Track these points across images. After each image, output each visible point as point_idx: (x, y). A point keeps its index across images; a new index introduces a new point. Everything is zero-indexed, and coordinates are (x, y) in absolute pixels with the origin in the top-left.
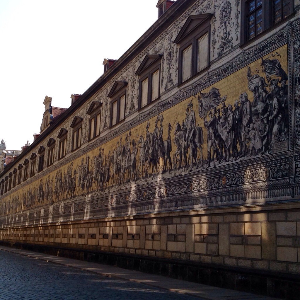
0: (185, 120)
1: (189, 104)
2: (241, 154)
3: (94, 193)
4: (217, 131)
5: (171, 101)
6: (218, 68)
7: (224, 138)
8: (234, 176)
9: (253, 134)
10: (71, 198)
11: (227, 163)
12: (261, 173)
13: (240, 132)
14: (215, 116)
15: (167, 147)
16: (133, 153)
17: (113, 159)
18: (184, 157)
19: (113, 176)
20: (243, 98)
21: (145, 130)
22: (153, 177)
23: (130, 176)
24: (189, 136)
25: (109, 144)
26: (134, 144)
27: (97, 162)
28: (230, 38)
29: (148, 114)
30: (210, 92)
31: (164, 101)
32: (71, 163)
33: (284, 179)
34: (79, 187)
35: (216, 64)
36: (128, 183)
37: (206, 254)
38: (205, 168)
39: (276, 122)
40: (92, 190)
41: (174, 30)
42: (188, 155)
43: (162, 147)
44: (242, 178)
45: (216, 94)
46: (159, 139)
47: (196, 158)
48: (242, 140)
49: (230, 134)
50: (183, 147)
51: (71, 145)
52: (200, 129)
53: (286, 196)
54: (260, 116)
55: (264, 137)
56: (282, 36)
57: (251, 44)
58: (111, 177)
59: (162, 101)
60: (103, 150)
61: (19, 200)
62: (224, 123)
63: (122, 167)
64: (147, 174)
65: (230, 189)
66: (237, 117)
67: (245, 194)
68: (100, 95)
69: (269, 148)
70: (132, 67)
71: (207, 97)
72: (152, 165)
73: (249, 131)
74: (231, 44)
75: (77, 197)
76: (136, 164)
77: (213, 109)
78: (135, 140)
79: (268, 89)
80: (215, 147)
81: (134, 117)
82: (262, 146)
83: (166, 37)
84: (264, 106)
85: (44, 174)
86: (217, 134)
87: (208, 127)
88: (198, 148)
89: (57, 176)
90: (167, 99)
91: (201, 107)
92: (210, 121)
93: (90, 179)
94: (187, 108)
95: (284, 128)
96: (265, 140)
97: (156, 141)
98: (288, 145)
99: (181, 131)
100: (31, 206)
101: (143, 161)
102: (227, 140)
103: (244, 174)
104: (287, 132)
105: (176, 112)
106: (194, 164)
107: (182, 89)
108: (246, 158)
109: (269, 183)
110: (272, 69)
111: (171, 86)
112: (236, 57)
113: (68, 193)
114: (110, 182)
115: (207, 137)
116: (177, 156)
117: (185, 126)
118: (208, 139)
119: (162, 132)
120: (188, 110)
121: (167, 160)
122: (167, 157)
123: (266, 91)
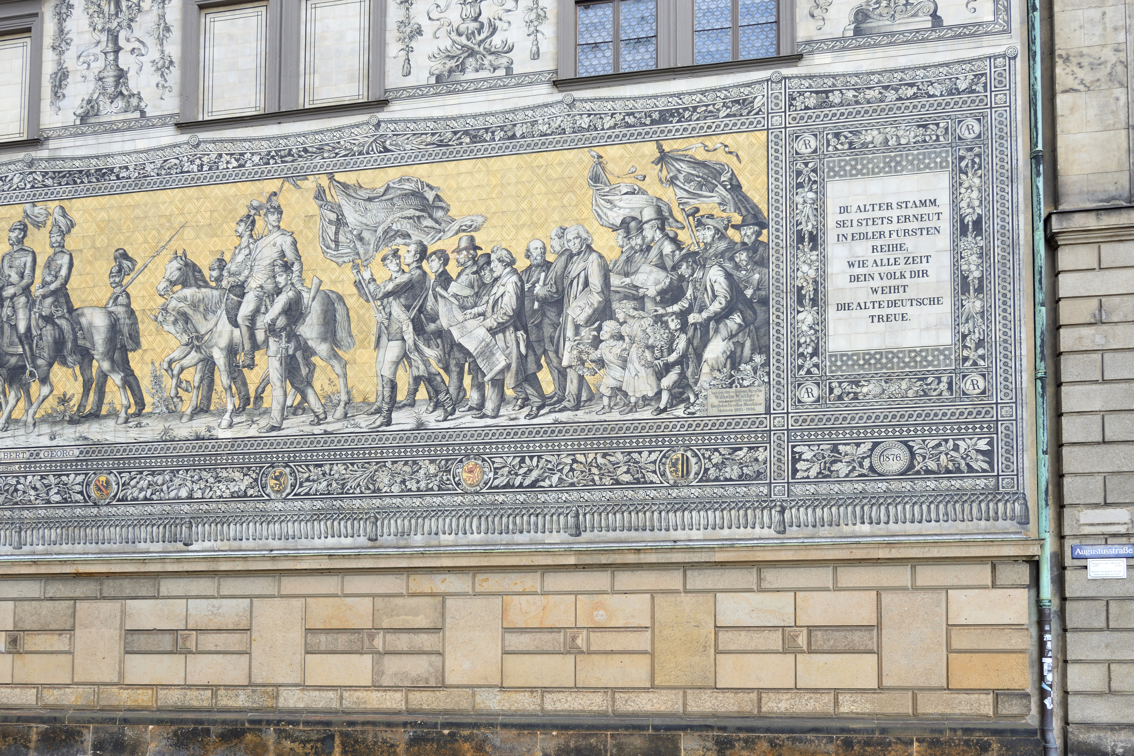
0: (235, 255)
1: (255, 204)
2: (560, 401)
4: (434, 318)
5: (127, 168)
6: (434, 120)
7: (471, 345)
8: (523, 461)
9: (617, 350)
12: (654, 462)
13: (551, 337)
14: (420, 267)
15: (103, 330)
18: (233, 379)
20: (569, 241)
24: (257, 312)
30: (388, 188)
31: (73, 159)
33: (746, 485)
35: (421, 102)
38: (363, 424)
39: (717, 331)
43: (66, 327)
44: (565, 471)
45: (426, 203)
46: (44, 297)
47: (310, 391)
48: (564, 363)
49: (501, 335)
53: (753, 528)
54: (649, 305)
55: (668, 367)
56: (745, 102)
57: (604, 90)
59: (63, 159)
62: (471, 300)
65: (500, 498)
66: (539, 290)
67: (577, 516)
69: (688, 398)
71: (370, 199)
73: (597, 341)
74: (504, 61)
77: (406, 244)
79: (683, 236)
80: (422, 367)
82: (656, 390)
84: (667, 281)
86: (432, 327)
87: (382, 299)
90: (97, 157)
91: (333, 228)
92: (391, 279)
94: (244, 212)
95: (752, 353)
96: (672, 376)
98: (768, 400)
99: (207, 285)
102: (487, 352)
103: (575, 461)
104: (762, 365)
105: (169, 218)
106: (296, 408)
107: (205, 142)
108: (581, 415)
109: (685, 492)
110: (700, 186)
111: (121, 117)
112: (529, 108)
115: (374, 330)
116: (182, 369)
117: (231, 274)
118: (379, 337)
119: (64, 272)
120: (253, 222)
121: (104, 376)
122: (106, 366)
123: (674, 240)
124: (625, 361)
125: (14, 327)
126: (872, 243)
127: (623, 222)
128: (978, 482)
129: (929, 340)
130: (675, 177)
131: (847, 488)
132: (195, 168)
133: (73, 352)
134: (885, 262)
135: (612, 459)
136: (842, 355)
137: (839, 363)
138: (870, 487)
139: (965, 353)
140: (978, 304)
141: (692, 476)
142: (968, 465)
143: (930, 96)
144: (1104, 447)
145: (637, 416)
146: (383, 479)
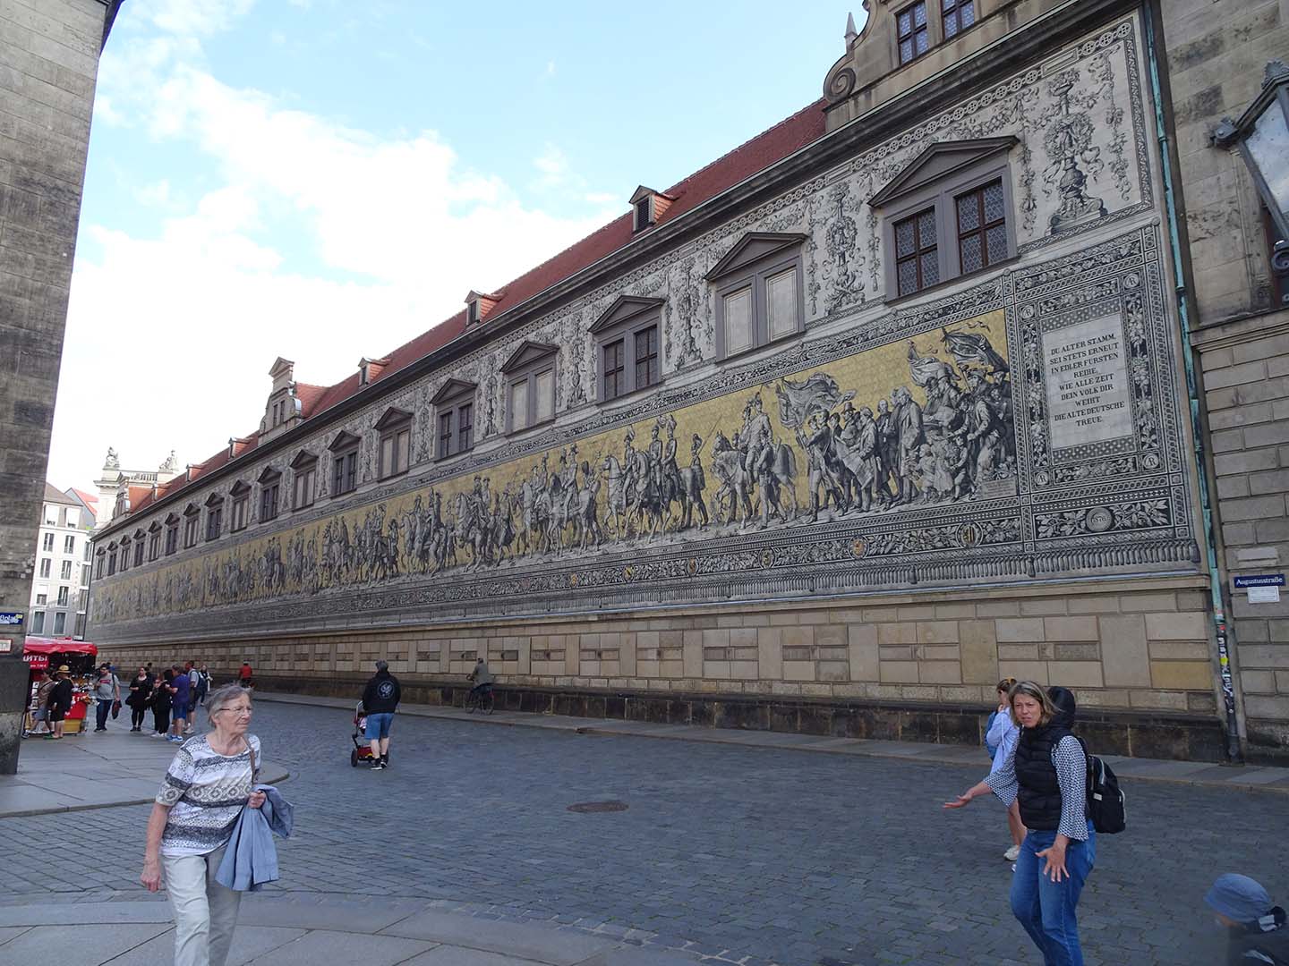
0: (743, 431)
1: (750, 400)
2: (900, 498)
3: (462, 569)
4: (835, 455)
5: (696, 390)
6: (829, 337)
7: (853, 469)
8: (883, 538)
9: (929, 463)
10: (383, 579)
11: (866, 514)
12: (954, 533)
13: (894, 459)
14: (826, 425)
15: (690, 479)
16: (586, 489)
17: (522, 499)
18: (745, 501)
19: (524, 535)
20: (900, 398)
21: (622, 444)
22: (653, 538)
23: (581, 536)
24: (754, 461)
25: (507, 469)
26: (586, 471)
27: (467, 504)
28: (856, 284)
29: (628, 413)
30: (809, 380)
31: (675, 389)
32: (377, 504)
33: (1009, 545)
34: (409, 555)
35: (822, 328)
36: (575, 549)
37: (817, 681)
38: (804, 522)
39: (984, 444)
40: (456, 561)
41: (699, 253)
42: (753, 498)
43: (675, 480)
44: (906, 542)
45: (827, 386)
46: (666, 464)
47: (779, 504)
48: (902, 474)
49: (868, 461)
50: (739, 482)
51: (373, 467)
52: (786, 451)
53: (1015, 573)
54: (945, 432)
55: (958, 470)
56: (990, 293)
57: (912, 301)
58: (518, 536)
59: (671, 390)
60: (489, 480)
61: (194, 581)
62: (852, 441)
63: (551, 517)
64: (631, 534)
65: (873, 562)
66: (886, 430)
67: (914, 571)
68: (470, 366)
69: (971, 489)
70: (571, 315)
71: (801, 389)
72: (647, 514)
73: (918, 458)
74: (860, 296)
75: (403, 578)
76: (598, 512)
77: (819, 412)
78: (590, 465)
79: (961, 384)
80: (830, 485)
81: (584, 417)
82: (952, 486)
83: (675, 264)
84: (954, 415)
85: (280, 527)
86: (834, 459)
87: (810, 446)
88: (780, 485)
89: (328, 531)
90: (685, 386)
91: (785, 407)
92: (813, 434)
93: (446, 541)
94: (746, 406)
95: (1006, 455)
96: (961, 476)
97: (658, 467)
98: (1018, 486)
99: (732, 450)
100: (240, 596)
101: (618, 507)
102: (862, 472)
103: (911, 536)
104: (1013, 463)
105: (714, 414)
106: (773, 515)
107: (728, 370)
108: (912, 506)
109: (973, 552)
110: (968, 351)
111: (694, 362)
112: (874, 321)
113: (372, 567)
114: (513, 545)
115: (807, 464)
116: (723, 497)
117: (742, 441)
118: (809, 469)
119: (673, 450)
120: (750, 410)
121: (691, 505)
122: (692, 499)
123: (956, 388)
124: (934, 469)
125: (655, 482)
126: (1074, 371)
127: (927, 381)
128: (1160, 533)
129: (1117, 433)
130: (954, 348)
131: (1072, 542)
132: (724, 385)
133: (678, 493)
134: (1083, 383)
135: (931, 533)
136: (1061, 451)
137: (1060, 456)
138: (1087, 541)
139: (1143, 440)
140: (1149, 403)
141: (976, 541)
142: (1152, 520)
143: (1104, 264)
144: (1252, 501)
145: (943, 504)
146: (815, 553)
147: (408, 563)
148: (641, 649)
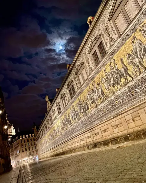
0: (133, 48)
1: (132, 39)
5: (117, 48)
10: (70, 127)
16: (100, 88)
21: (104, 73)
22: (120, 91)
25: (83, 93)
26: (98, 84)
27: (79, 105)
29: (103, 65)
32: (65, 113)
36: (102, 103)
40: (81, 118)
41: (105, 18)
43: (120, 73)
46: (116, 71)
50: (138, 62)
51: (63, 106)
58: (90, 106)
59: (110, 53)
60: (81, 98)
64: (114, 93)
68: (71, 78)
70: (84, 54)
75: (73, 125)
78: (98, 82)
81: (94, 73)
89: (60, 122)
93: (78, 114)
97: (114, 73)
105: (124, 50)
107: (123, 37)
111: (113, 42)
113: (68, 125)
114: (89, 109)
116: (135, 69)
117: (134, 51)
119: (117, 66)
120: (133, 42)
121: (127, 77)
125: (115, 77)
132: (123, 41)
147: (73, 122)
148: (127, 121)
